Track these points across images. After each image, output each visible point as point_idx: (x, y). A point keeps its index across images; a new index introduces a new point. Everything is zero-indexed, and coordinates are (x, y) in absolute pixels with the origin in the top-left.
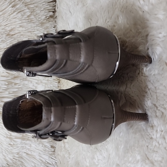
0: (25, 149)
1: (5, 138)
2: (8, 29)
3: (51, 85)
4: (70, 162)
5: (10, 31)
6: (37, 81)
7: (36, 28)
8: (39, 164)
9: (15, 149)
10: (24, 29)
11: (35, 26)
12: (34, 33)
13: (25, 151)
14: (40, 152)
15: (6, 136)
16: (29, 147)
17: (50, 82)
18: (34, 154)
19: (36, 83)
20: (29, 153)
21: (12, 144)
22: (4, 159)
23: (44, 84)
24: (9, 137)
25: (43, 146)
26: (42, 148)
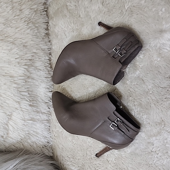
0: (33, 128)
1: (21, 120)
2: (24, 41)
3: (50, 84)
4: (64, 135)
5: (25, 43)
6: (41, 81)
7: (41, 42)
8: (41, 137)
9: (27, 127)
10: (34, 43)
11: (41, 41)
12: (40, 46)
13: (32, 130)
14: (42, 129)
15: (21, 119)
16: (35, 126)
17: (48, 81)
18: (38, 131)
19: (41, 82)
20: (35, 130)
21: (25, 124)
22: (18, 135)
23: (46, 83)
24: (23, 119)
25: (45, 125)
26: (44, 126)
